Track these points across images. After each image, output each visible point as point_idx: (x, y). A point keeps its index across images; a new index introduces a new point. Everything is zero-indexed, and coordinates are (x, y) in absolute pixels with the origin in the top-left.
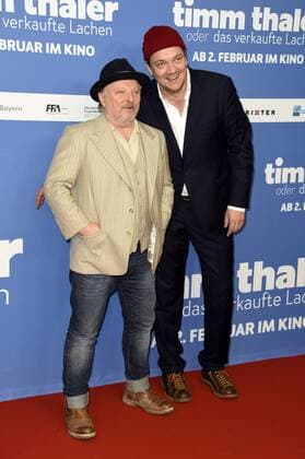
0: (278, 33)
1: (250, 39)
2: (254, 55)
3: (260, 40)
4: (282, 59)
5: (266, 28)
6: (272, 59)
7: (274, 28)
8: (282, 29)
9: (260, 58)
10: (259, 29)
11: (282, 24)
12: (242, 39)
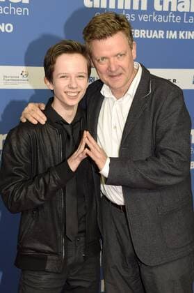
0: (177, 13)
1: (152, 18)
2: (155, 32)
3: (161, 19)
4: (181, 35)
5: (166, 9)
6: (172, 35)
7: (173, 9)
8: (181, 10)
9: (161, 34)
10: (161, 10)
11: (181, 5)
12: (145, 18)
